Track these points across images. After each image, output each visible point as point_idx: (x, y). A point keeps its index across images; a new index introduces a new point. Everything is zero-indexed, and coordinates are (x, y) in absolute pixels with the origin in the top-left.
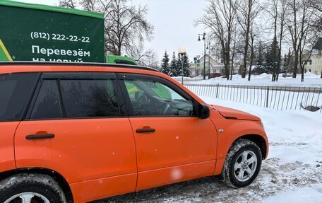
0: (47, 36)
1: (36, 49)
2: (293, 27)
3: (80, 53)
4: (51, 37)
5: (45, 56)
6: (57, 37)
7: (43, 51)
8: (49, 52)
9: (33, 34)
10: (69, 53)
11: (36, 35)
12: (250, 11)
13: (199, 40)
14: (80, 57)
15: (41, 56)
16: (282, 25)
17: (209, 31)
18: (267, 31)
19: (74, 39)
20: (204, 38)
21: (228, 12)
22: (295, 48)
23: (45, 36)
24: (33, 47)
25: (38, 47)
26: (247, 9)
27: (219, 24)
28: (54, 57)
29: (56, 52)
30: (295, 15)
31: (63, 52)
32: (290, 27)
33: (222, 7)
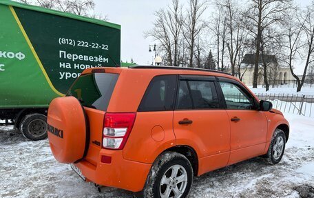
0: (73, 43)
1: (63, 54)
2: (230, 45)
3: (100, 59)
4: (77, 43)
5: (70, 61)
6: (81, 44)
7: (69, 56)
8: (74, 57)
9: (61, 40)
10: (91, 58)
11: (64, 41)
12: (193, 28)
13: (150, 51)
14: (100, 63)
15: (66, 61)
16: (224, 42)
17: (158, 43)
18: (211, 46)
19: (95, 46)
20: (155, 50)
21: (175, 27)
22: (232, 62)
23: (71, 42)
24: (61, 52)
25: (65, 52)
26: (191, 26)
27: (166, 37)
28: (78, 62)
29: (80, 57)
30: (232, 34)
31: (86, 58)
32: (228, 44)
33: (169, 22)
